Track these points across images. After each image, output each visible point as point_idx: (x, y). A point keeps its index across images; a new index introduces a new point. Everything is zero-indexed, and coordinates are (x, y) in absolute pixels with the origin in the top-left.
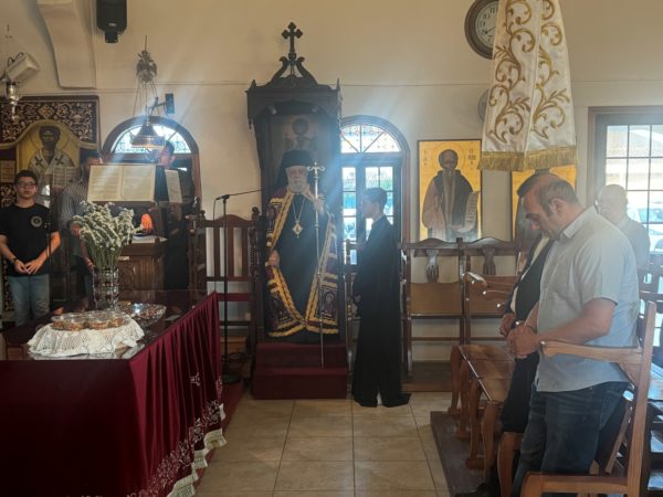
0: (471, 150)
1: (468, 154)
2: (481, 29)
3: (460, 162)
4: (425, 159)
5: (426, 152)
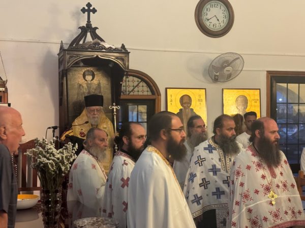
0: (200, 96)
1: (197, 98)
2: (205, 17)
3: (193, 103)
4: (171, 101)
5: (171, 96)
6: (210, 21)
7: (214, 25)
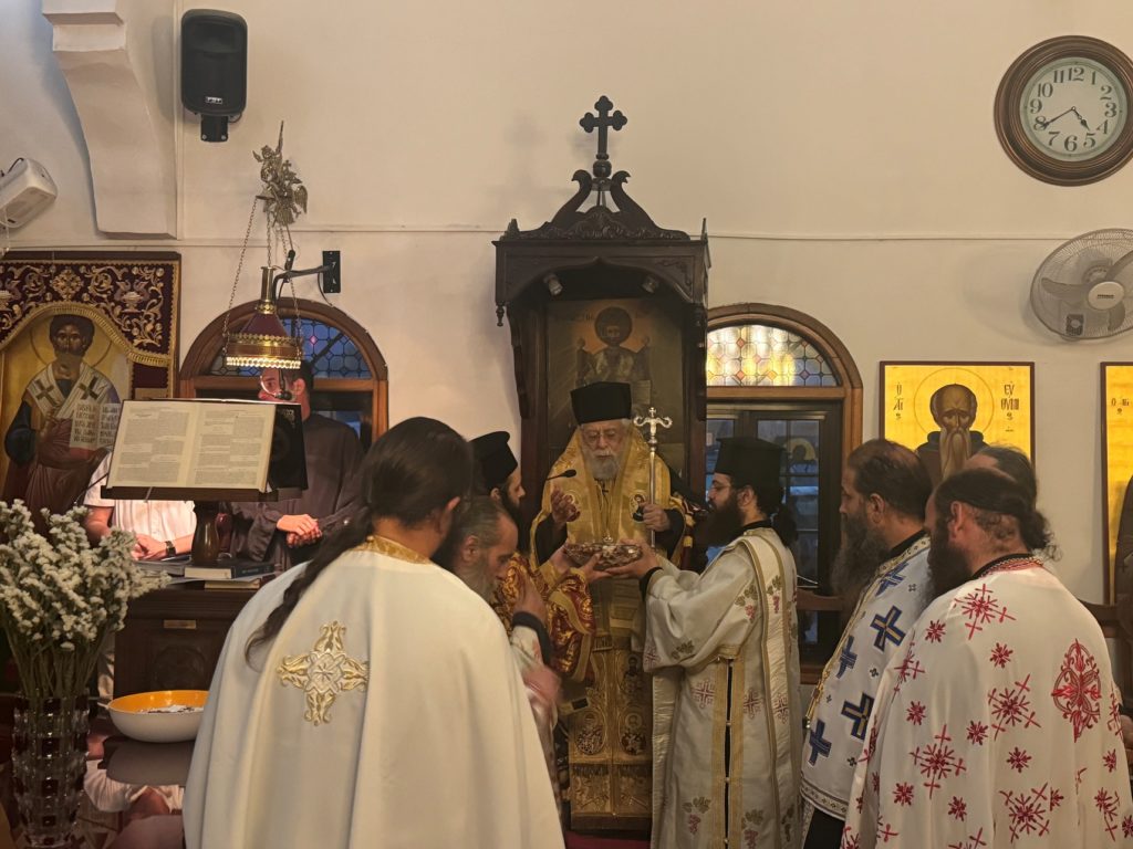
0: (1009, 388)
1: (1000, 395)
2: (1032, 117)
4: (899, 406)
5: (899, 388)
6: (1051, 128)
7: (1066, 143)
